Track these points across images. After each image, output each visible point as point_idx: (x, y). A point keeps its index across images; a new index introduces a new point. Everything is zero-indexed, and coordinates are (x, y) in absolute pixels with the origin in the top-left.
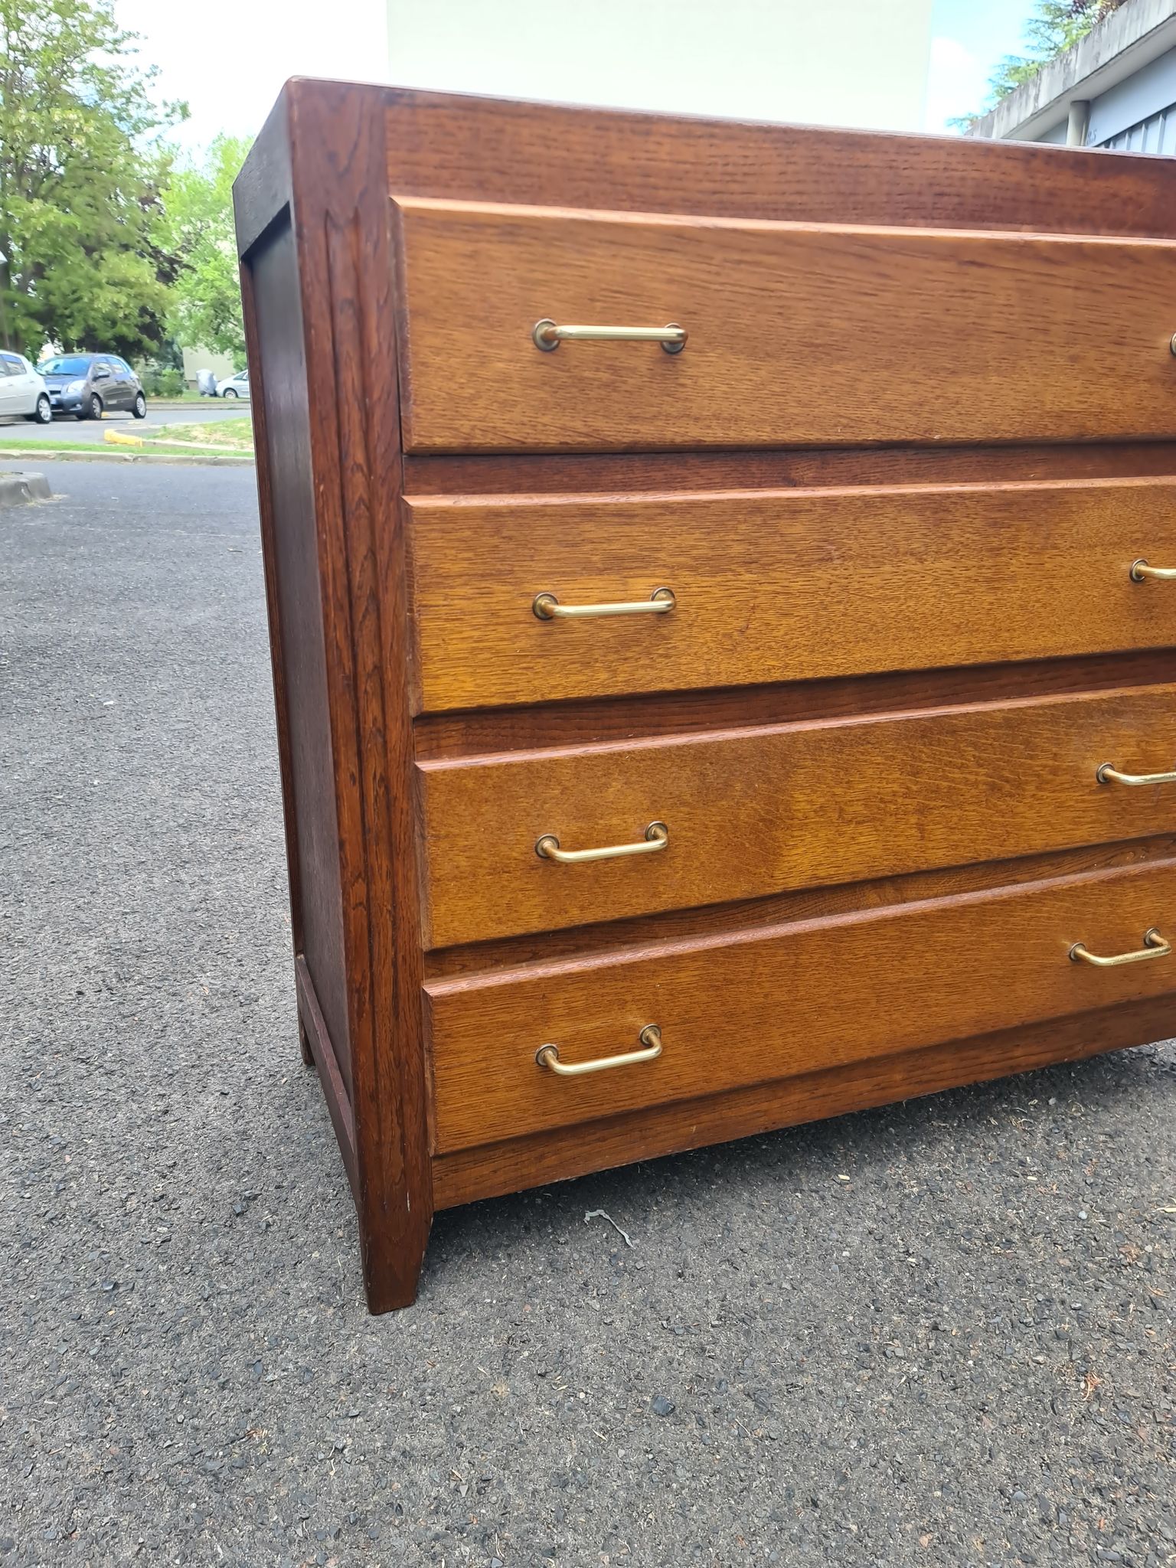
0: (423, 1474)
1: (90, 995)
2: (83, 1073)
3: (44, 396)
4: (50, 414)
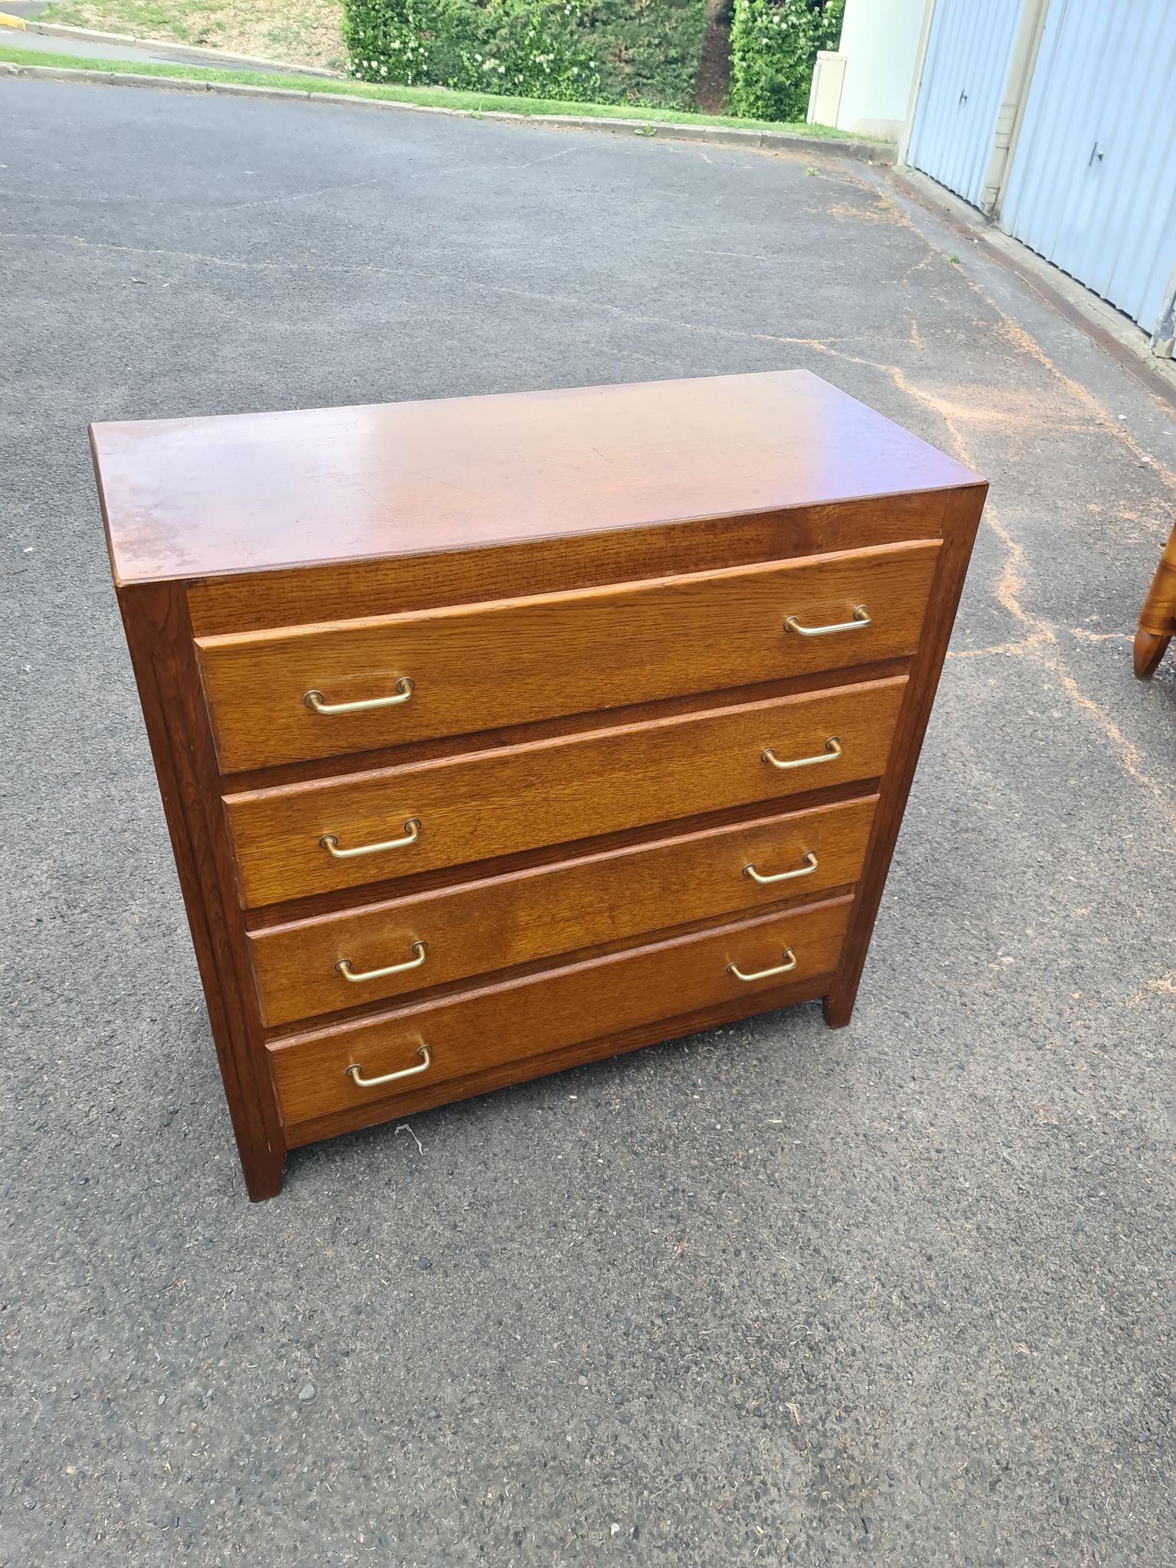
0: (278, 1307)
1: (47, 922)
2: (49, 1001)
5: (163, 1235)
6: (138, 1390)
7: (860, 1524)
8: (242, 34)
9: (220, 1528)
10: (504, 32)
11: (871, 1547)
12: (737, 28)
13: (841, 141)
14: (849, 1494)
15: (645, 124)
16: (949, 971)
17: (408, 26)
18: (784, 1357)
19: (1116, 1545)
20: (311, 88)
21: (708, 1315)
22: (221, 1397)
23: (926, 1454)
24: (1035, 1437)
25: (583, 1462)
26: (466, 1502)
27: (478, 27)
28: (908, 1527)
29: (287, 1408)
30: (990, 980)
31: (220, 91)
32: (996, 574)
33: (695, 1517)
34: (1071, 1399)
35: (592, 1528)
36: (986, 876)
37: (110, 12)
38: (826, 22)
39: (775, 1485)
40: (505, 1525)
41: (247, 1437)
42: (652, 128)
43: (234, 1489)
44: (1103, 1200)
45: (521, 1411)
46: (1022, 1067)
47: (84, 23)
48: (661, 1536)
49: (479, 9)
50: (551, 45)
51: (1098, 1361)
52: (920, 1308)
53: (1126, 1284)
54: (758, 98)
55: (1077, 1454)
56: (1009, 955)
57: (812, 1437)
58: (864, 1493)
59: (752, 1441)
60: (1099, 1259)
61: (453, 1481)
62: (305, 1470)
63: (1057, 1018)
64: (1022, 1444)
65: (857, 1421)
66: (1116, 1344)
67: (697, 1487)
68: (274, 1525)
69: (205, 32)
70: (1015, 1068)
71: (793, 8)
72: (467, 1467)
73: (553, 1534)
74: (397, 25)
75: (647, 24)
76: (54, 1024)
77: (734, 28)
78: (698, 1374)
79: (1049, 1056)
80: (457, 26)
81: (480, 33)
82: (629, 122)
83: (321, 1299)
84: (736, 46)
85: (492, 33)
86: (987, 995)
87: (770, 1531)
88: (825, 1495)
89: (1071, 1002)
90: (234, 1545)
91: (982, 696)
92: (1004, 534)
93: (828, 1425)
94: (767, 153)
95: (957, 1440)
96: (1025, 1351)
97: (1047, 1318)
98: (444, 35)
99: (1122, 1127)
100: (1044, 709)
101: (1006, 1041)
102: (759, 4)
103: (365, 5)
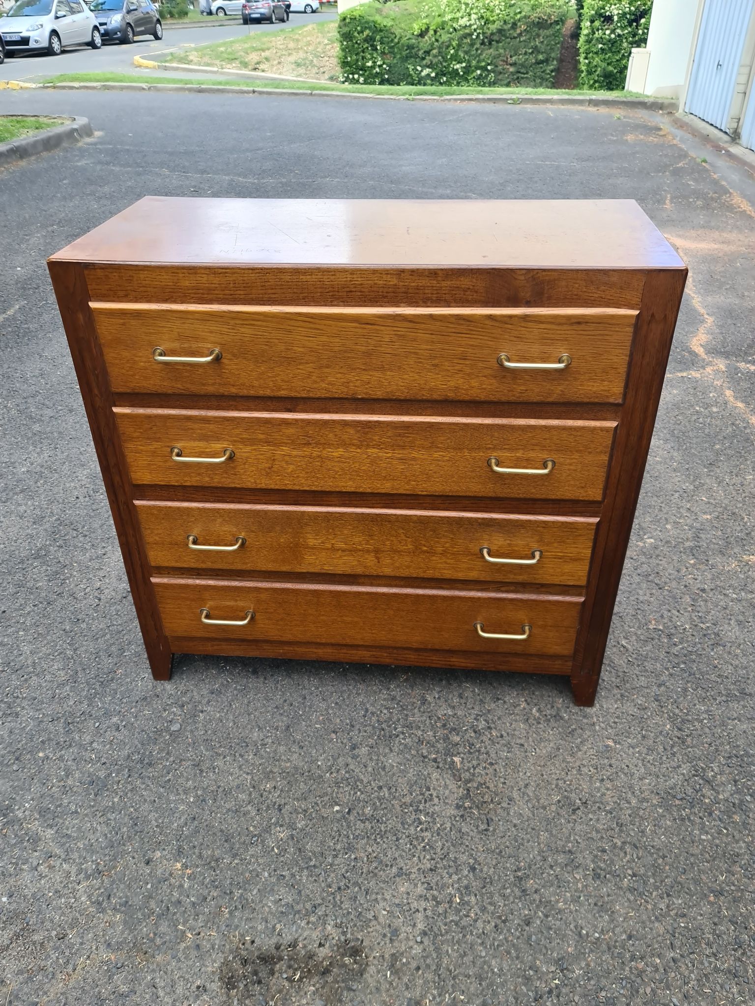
1: (81, 499)
2: (75, 535)
3: (96, 28)
4: (100, 41)
6: (85, 720)
7: (485, 821)
8: (279, 63)
9: (115, 788)
10: (435, 52)
11: (490, 834)
12: (582, 39)
13: (641, 99)
14: (482, 805)
15: (514, 97)
17: (377, 52)
18: (458, 735)
19: (649, 852)
20: (314, 88)
21: (416, 711)
22: (129, 726)
23: (535, 791)
24: (608, 789)
25: (325, 775)
26: (254, 787)
27: (419, 50)
28: (515, 826)
29: (164, 734)
30: (636, 551)
31: (261, 93)
32: (692, 332)
33: (386, 808)
34: (636, 772)
35: (324, 806)
36: (646, 496)
37: (204, 55)
38: (640, 32)
39: (438, 797)
40: (274, 801)
41: (139, 746)
42: (519, 99)
43: (127, 770)
44: (682, 670)
45: (295, 748)
46: (646, 598)
47: (190, 62)
48: (363, 814)
49: (420, 39)
50: (464, 58)
51: (659, 754)
52: (549, 717)
53: (687, 714)
54: (595, 82)
55: (634, 801)
56: (651, 538)
57: (466, 776)
58: (492, 806)
59: (429, 774)
60: (671, 700)
61: (249, 777)
62: (168, 764)
63: (676, 573)
64: (598, 792)
65: (495, 770)
66: (672, 746)
67: (390, 794)
68: (145, 789)
69: (258, 63)
70: (641, 598)
71: (619, 25)
72: (258, 771)
73: (301, 807)
74: (370, 52)
75: (524, 41)
76: (75, 547)
77: (580, 39)
78: (403, 739)
79: (666, 593)
80: (406, 50)
81: (421, 53)
82: (504, 96)
83: (193, 685)
84: (581, 50)
85: (427, 53)
86: (632, 558)
87: (429, 819)
88: (467, 804)
89: (688, 565)
90: (121, 797)
91: (667, 399)
92: (702, 311)
93: (477, 770)
94: (592, 109)
95: (557, 785)
96: (611, 743)
97: (630, 728)
98: (398, 56)
99: (705, 632)
100: (707, 406)
101: (639, 583)
102: (597, 24)
103: (351, 41)
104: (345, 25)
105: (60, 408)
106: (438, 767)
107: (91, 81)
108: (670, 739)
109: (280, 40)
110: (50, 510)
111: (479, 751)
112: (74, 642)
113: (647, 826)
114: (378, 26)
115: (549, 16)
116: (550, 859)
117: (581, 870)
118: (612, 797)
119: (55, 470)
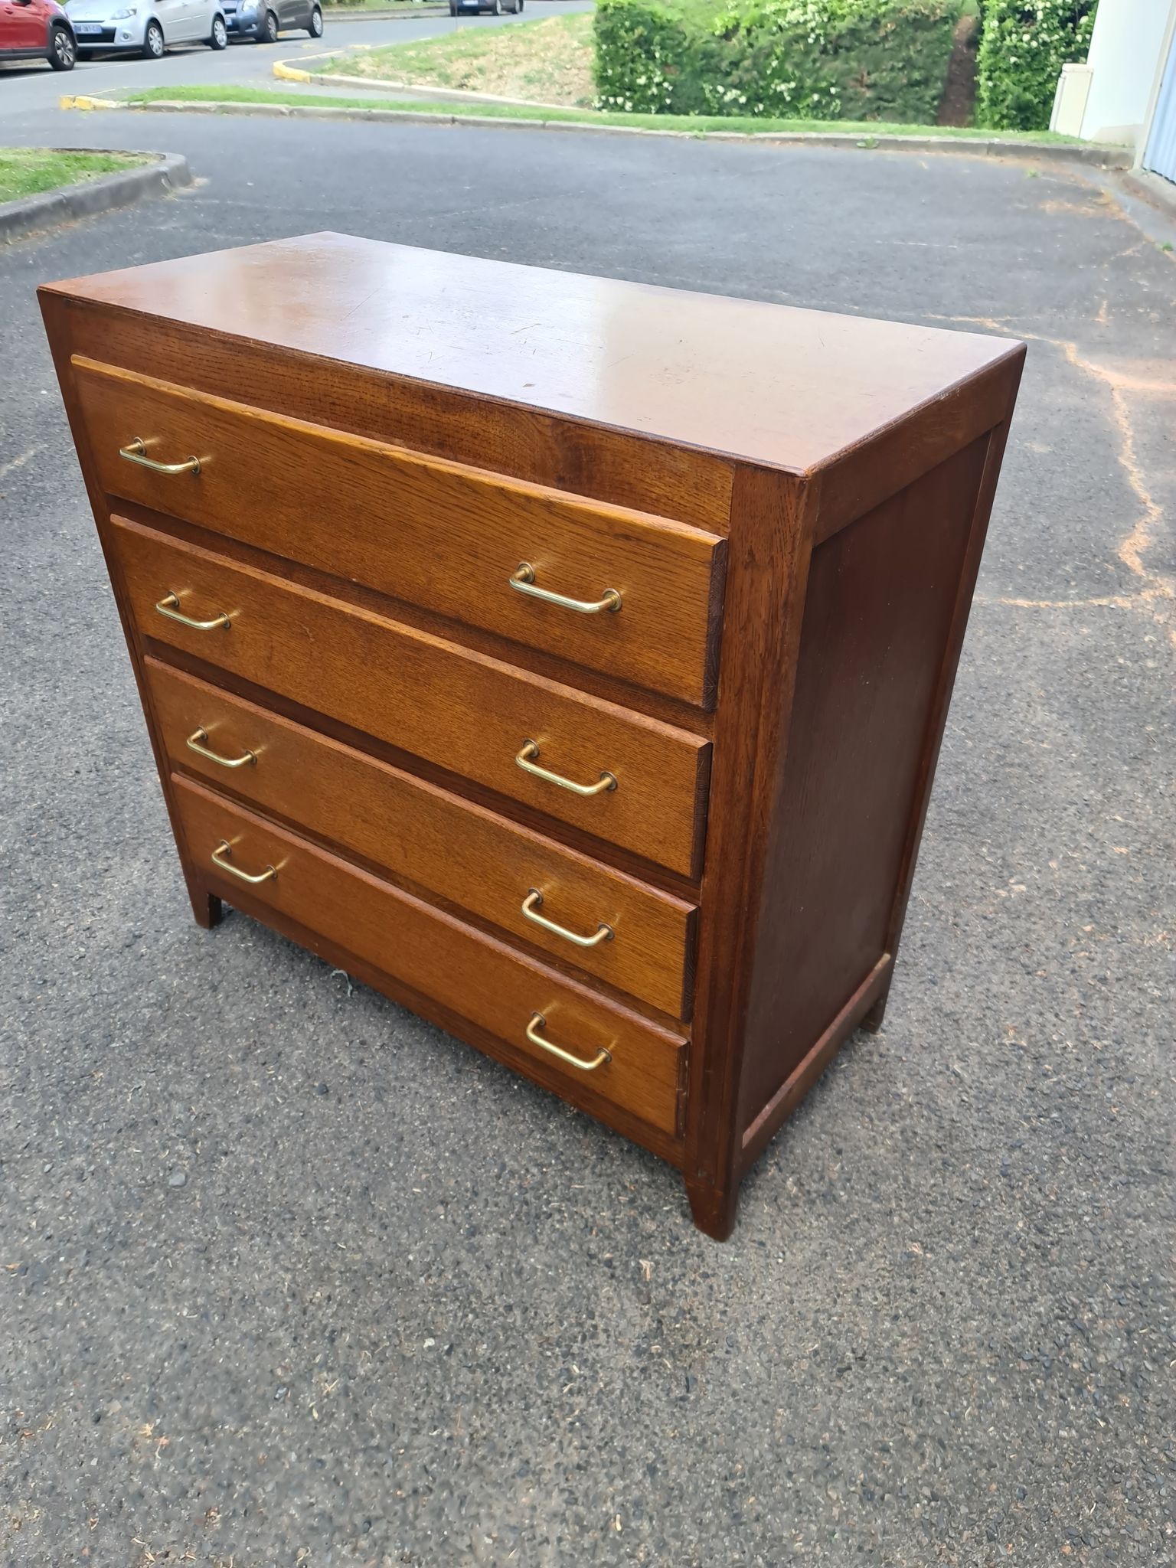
0: (177, 1106)
1: (84, 775)
2: (63, 835)
3: (219, 17)
4: (225, 38)
5: (96, 1034)
6: (30, 1157)
7: (684, 1382)
8: (500, 77)
9: (61, 1282)
10: (747, 63)
11: (688, 1406)
12: (984, 48)
13: (1073, 146)
14: (681, 1351)
15: (868, 136)
16: (949, 892)
17: (655, 62)
18: (653, 1219)
19: (964, 1456)
20: (548, 117)
21: (587, 1172)
22: (98, 1173)
23: (776, 1330)
24: (903, 1335)
25: (418, 1280)
26: (294, 1296)
27: (722, 60)
28: (734, 1394)
29: (156, 1191)
30: (993, 905)
31: (464, 123)
32: (1124, 531)
33: (514, 1347)
34: (957, 1305)
35: (408, 1338)
36: (1020, 809)
37: (384, 62)
38: (1079, 38)
39: (606, 1331)
40: (324, 1322)
41: (112, 1210)
42: (875, 140)
43: (85, 1251)
44: (1054, 1122)
45: (373, 1228)
46: (1003, 989)
47: (361, 73)
48: (475, 1354)
49: (723, 42)
50: (793, 74)
51: (999, 1274)
52: (814, 1195)
53: (1056, 1204)
54: (1003, 117)
55: (947, 1360)
56: (1021, 883)
57: (658, 1294)
58: (697, 1354)
59: (595, 1288)
60: (1031, 1177)
61: (289, 1276)
62: (155, 1245)
63: (1059, 947)
64: (886, 1339)
65: (711, 1287)
66: (1025, 1261)
67: (525, 1320)
68: (111, 1288)
69: (467, 77)
70: (995, 989)
71: (1045, 26)
72: (306, 1266)
73: (368, 1337)
74: (644, 62)
75: (891, 49)
76: (61, 855)
77: (981, 48)
78: (559, 1221)
79: (1038, 981)
80: (702, 59)
81: (724, 65)
82: (852, 136)
83: (218, 1105)
84: (982, 66)
85: (735, 64)
86: (985, 918)
87: (586, 1372)
88: (655, 1348)
89: (1080, 934)
90: (68, 1299)
91: (1070, 644)
92: (1144, 495)
93: (680, 1286)
94: (992, 160)
95: (815, 1322)
96: (917, 1249)
97: (952, 1223)
98: (688, 69)
99: (1100, 1056)
100: (1137, 658)
101: (993, 962)
102: (1009, 23)
103: (614, 43)
104: (606, 18)
105: (72, 620)
106: (613, 1276)
107: (201, 98)
108: (1021, 1247)
109: (503, 41)
110: (29, 791)
111: (687, 1251)
112: (33, 1020)
113: (967, 1408)
114: (657, 20)
115: (933, 9)
116: (788, 1461)
117: (840, 1484)
118: (910, 1350)
119: (48, 724)
